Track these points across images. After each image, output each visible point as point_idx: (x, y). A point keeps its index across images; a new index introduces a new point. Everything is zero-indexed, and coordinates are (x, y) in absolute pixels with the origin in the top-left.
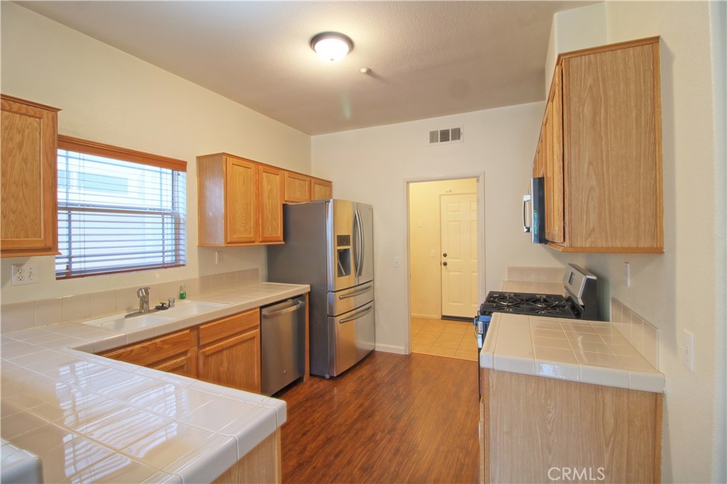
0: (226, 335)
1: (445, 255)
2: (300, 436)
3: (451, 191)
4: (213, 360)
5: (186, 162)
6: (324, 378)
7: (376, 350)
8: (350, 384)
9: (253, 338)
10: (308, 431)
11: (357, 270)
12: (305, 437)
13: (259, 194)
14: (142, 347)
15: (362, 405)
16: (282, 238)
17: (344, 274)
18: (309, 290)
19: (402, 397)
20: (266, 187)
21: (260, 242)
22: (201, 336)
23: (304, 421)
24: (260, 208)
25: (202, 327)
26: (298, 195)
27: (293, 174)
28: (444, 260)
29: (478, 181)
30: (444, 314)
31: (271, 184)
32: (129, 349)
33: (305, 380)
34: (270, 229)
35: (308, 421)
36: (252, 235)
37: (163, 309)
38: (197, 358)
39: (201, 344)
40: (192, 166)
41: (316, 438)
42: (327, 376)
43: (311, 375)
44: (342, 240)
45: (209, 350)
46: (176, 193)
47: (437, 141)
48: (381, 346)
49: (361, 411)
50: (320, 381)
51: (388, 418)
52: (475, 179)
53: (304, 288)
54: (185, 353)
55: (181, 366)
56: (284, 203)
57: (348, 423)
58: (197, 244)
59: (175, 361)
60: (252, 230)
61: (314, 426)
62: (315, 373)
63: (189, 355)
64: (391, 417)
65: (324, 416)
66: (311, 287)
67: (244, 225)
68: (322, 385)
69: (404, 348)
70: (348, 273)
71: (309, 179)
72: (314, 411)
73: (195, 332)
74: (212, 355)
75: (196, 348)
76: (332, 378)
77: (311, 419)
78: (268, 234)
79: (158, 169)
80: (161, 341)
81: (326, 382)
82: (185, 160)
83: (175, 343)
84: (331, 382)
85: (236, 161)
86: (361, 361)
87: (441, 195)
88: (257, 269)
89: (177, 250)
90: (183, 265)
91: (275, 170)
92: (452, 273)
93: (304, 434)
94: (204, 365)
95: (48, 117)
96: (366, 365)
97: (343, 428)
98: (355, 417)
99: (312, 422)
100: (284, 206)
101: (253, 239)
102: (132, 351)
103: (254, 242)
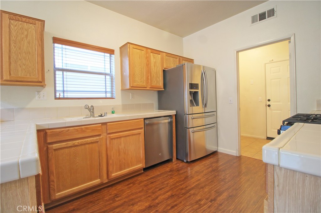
0: (122, 130)
1: (269, 100)
2: (158, 190)
3: (273, 60)
4: (115, 141)
5: (114, 50)
6: (183, 161)
7: (219, 151)
8: (198, 167)
9: (140, 134)
10: (163, 188)
11: (203, 104)
12: (160, 191)
13: (148, 64)
14: (74, 129)
15: (199, 180)
16: (162, 87)
17: (195, 106)
18: (175, 114)
19: (227, 180)
20: (152, 60)
21: (150, 88)
22: (108, 128)
23: (164, 182)
24: (149, 71)
25: (108, 124)
26: (171, 65)
27: (168, 55)
28: (268, 103)
29: (290, 42)
30: (268, 136)
31: (155, 59)
32: (67, 129)
33: (173, 161)
34: (155, 82)
35: (165, 183)
36: (145, 84)
37: (101, 117)
38: (106, 139)
39: (108, 132)
40: (117, 52)
41: (166, 193)
42: (185, 161)
43: (177, 159)
44: (192, 86)
45: (112, 136)
46: (111, 65)
47: (257, 21)
48: (221, 149)
49: (197, 183)
50: (181, 162)
51: (213, 191)
52: (288, 41)
53: (173, 112)
54: (99, 135)
55: (97, 141)
56: (164, 69)
57: (187, 189)
58: (121, 89)
59: (93, 138)
60: (145, 82)
61: (168, 186)
62: (179, 158)
63: (101, 137)
64: (215, 191)
65: (175, 182)
66: (176, 112)
67: (140, 79)
68: (181, 165)
69: (235, 152)
70: (197, 105)
71: (178, 57)
72: (171, 178)
73: (105, 126)
74: (115, 138)
75: (106, 134)
76: (187, 162)
77: (167, 182)
78: (154, 84)
79: (103, 54)
80: (85, 128)
81: (184, 164)
82: (114, 49)
83: (93, 130)
84: (187, 164)
85: (135, 46)
86: (207, 155)
87: (265, 64)
88: (153, 104)
89: (112, 91)
90: (114, 98)
91: (158, 52)
92: (274, 111)
93: (160, 189)
94: (110, 143)
95: (38, 24)
96: (210, 158)
97: (183, 191)
98: (193, 186)
99: (167, 184)
100: (164, 70)
101: (145, 86)
102: (68, 130)
103: (146, 88)
